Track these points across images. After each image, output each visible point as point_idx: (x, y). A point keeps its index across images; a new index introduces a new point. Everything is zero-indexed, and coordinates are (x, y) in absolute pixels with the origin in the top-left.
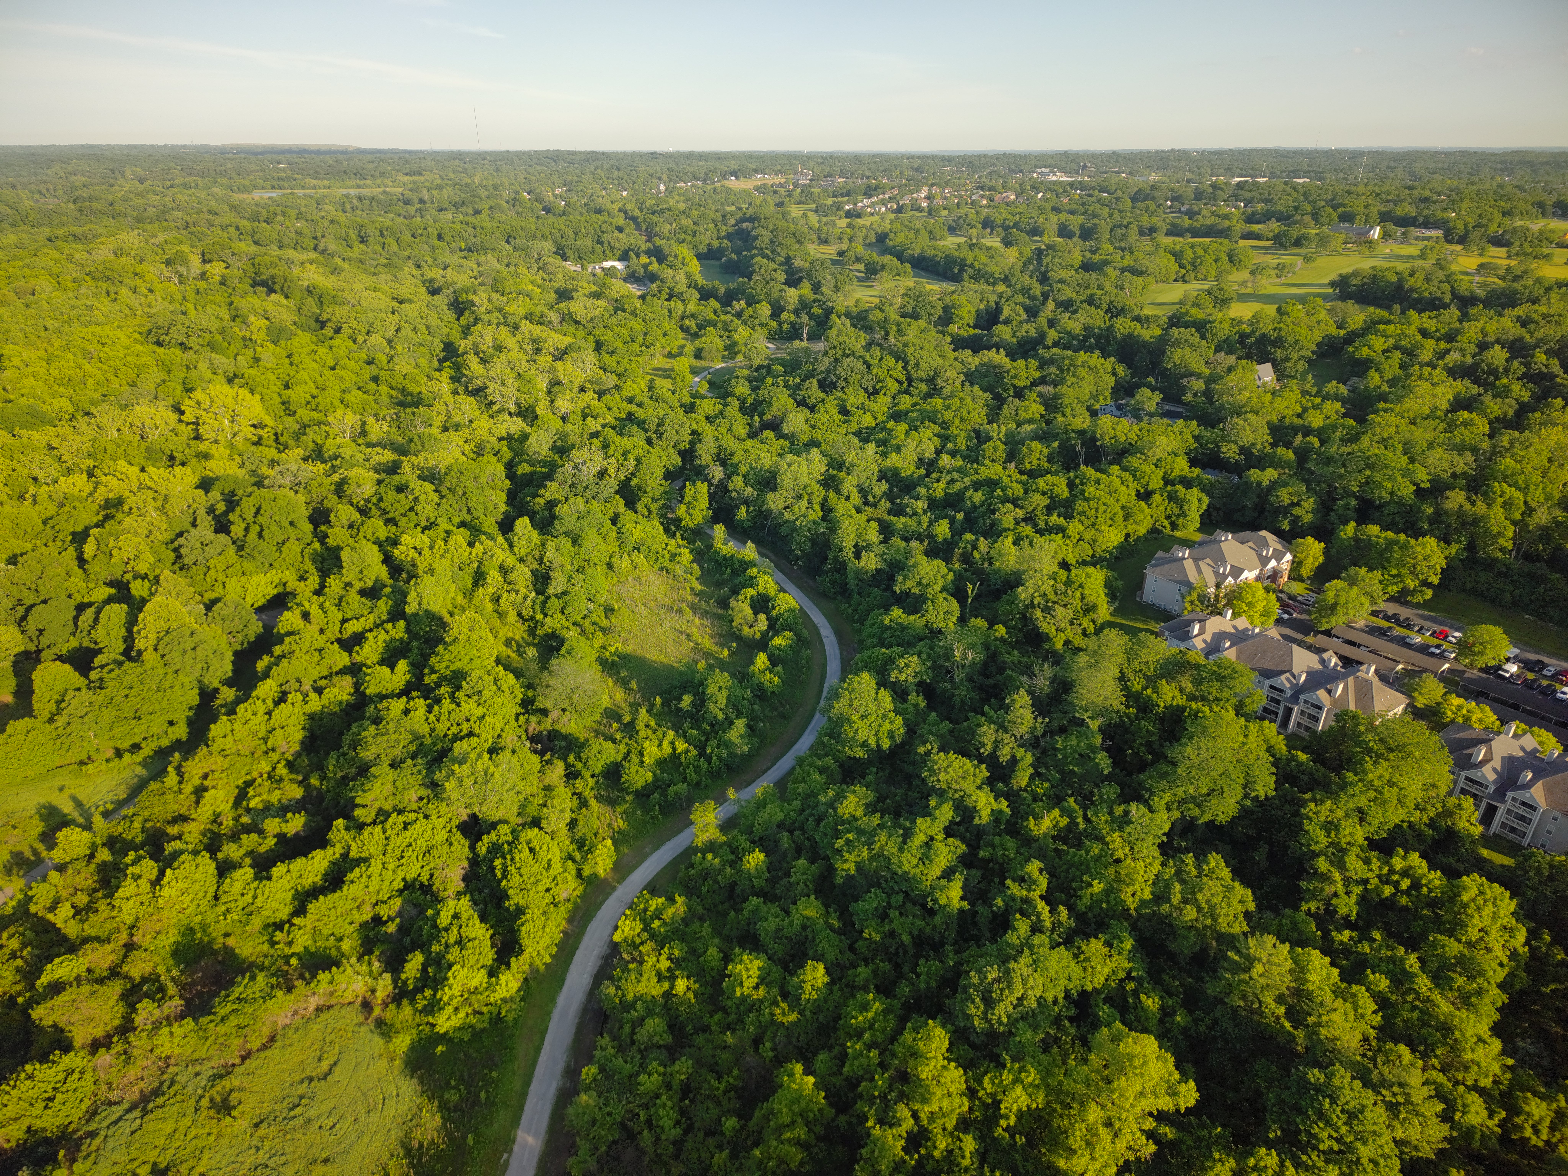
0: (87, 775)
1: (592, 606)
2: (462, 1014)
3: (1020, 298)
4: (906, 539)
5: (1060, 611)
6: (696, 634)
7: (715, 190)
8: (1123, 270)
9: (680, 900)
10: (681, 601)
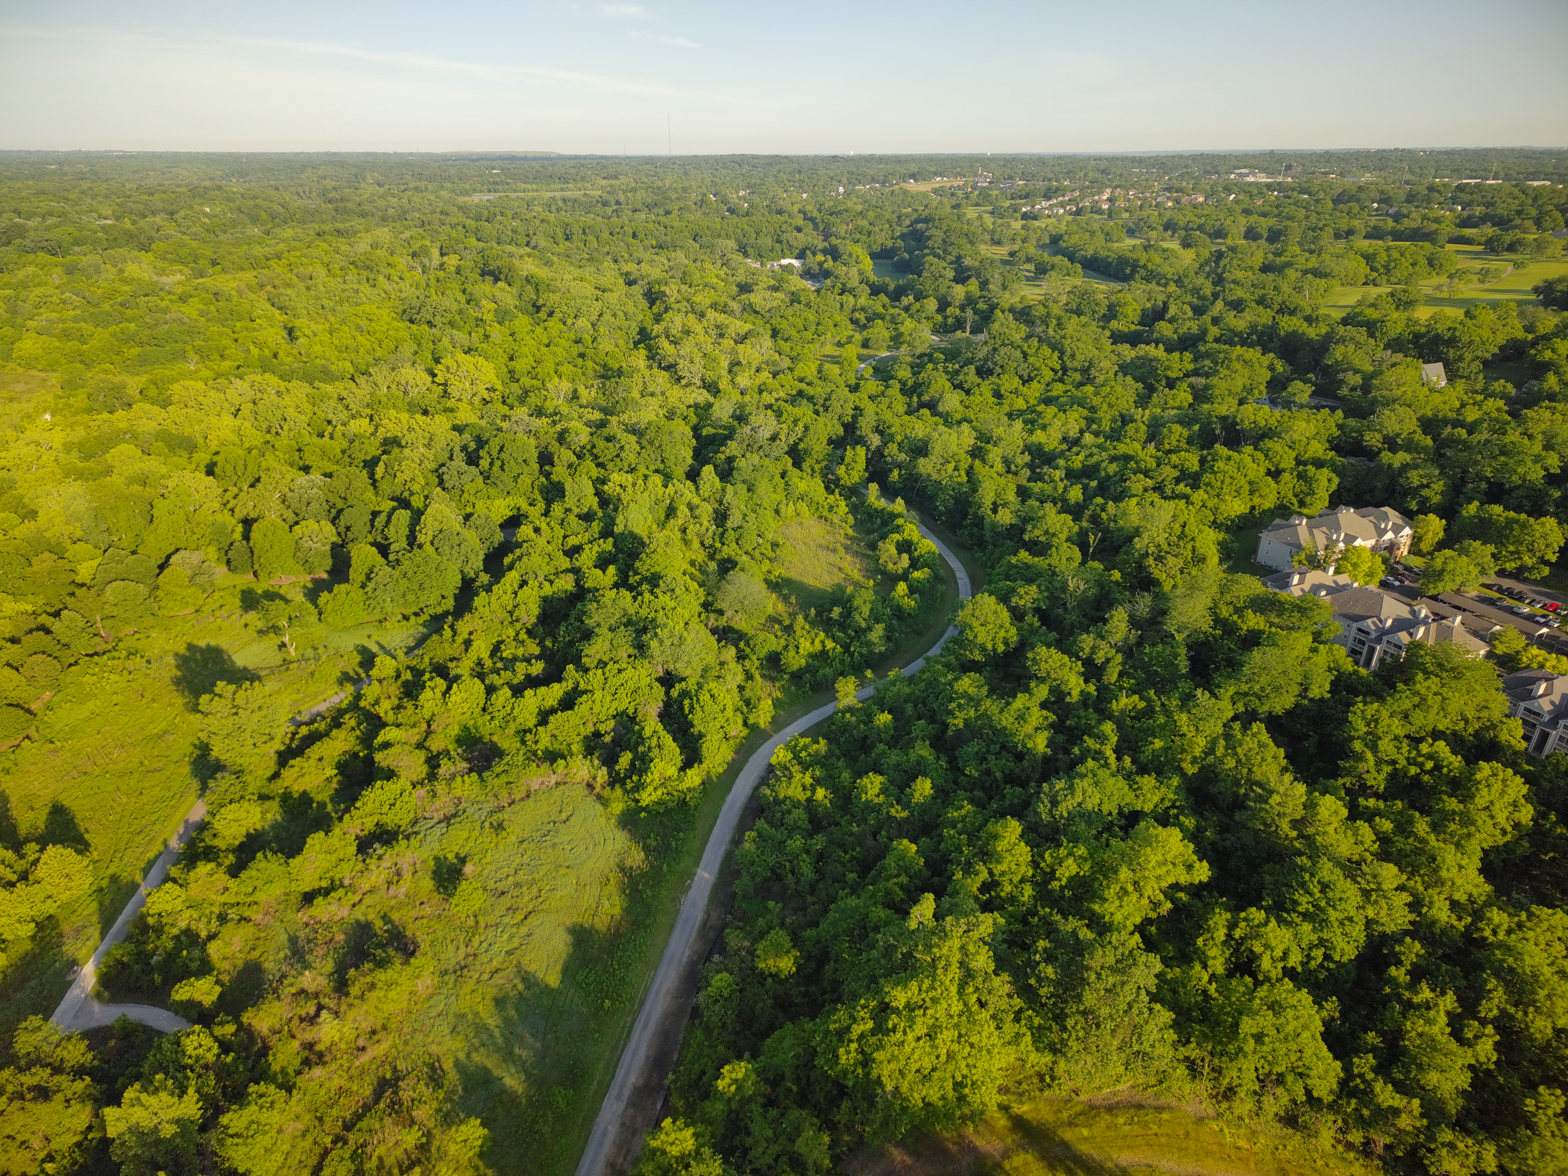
0: (385, 629)
1: (761, 541)
3: (1189, 298)
4: (1042, 502)
6: (848, 568)
8: (1305, 272)
10: (836, 543)
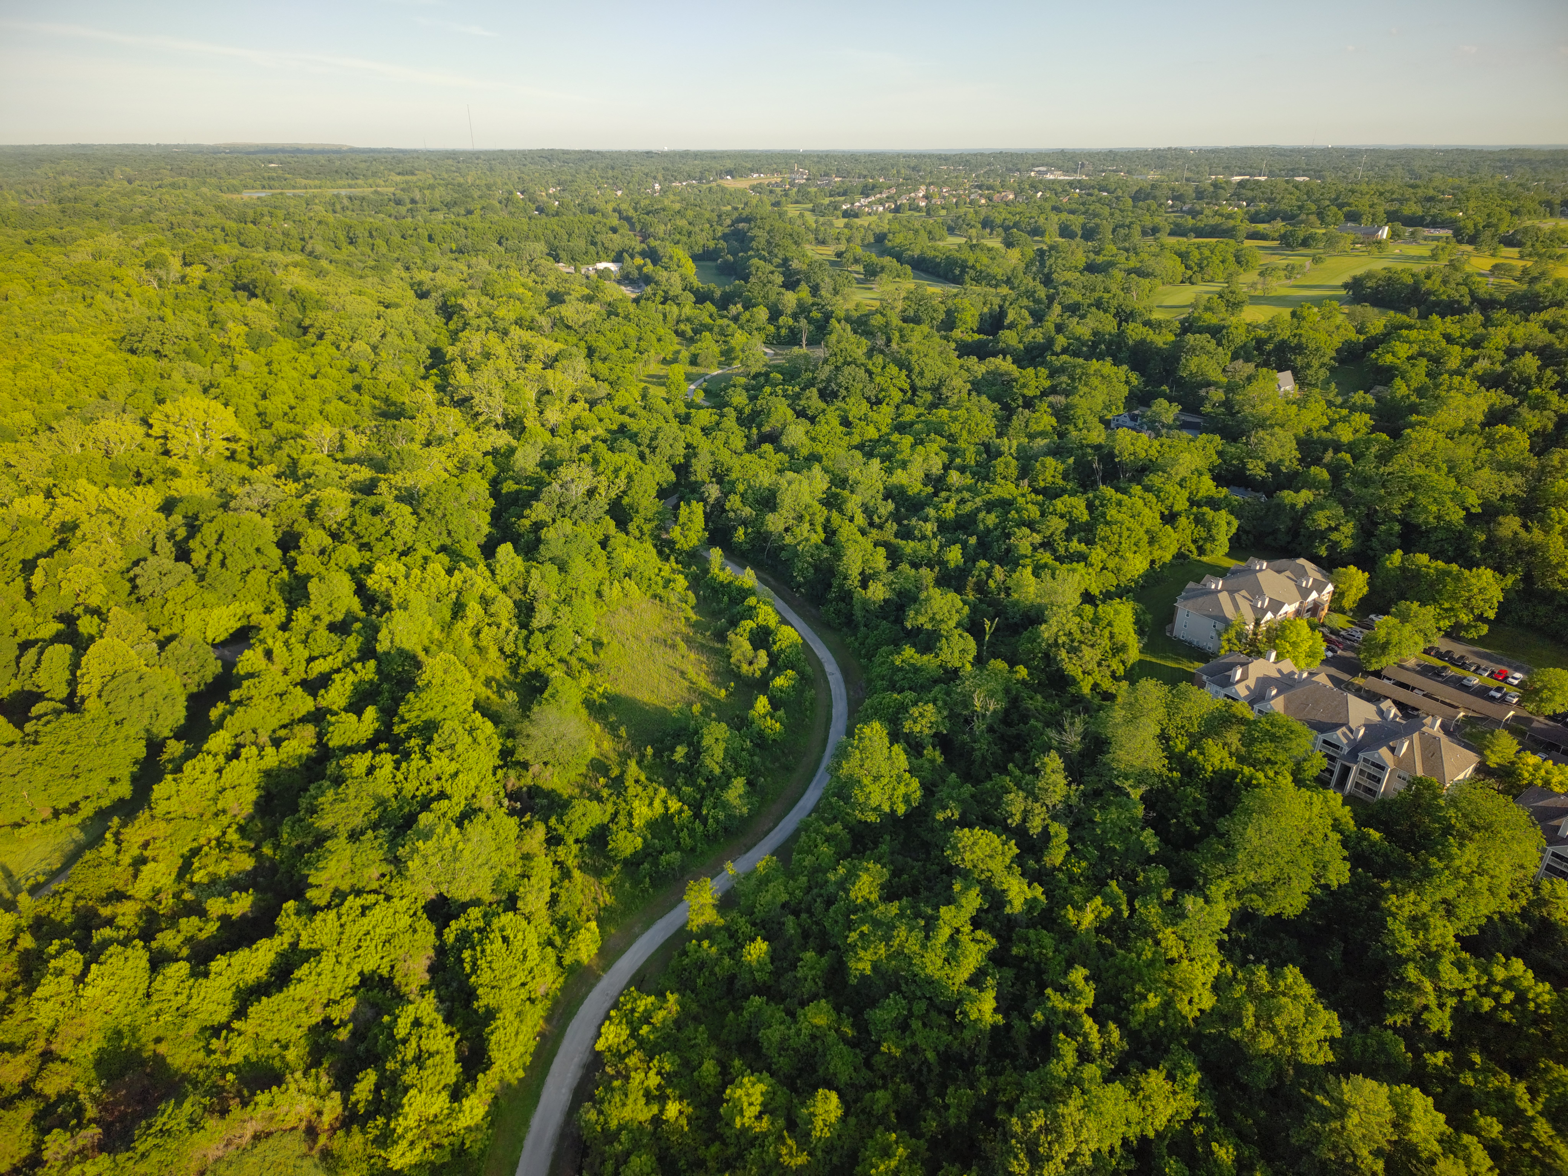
0: (19, 840)
1: (579, 640)
2: (418, 1150)
3: (1025, 302)
4: (915, 566)
5: (1087, 652)
6: (691, 672)
7: (710, 189)
8: (1129, 272)
9: (672, 998)
10: (676, 633)
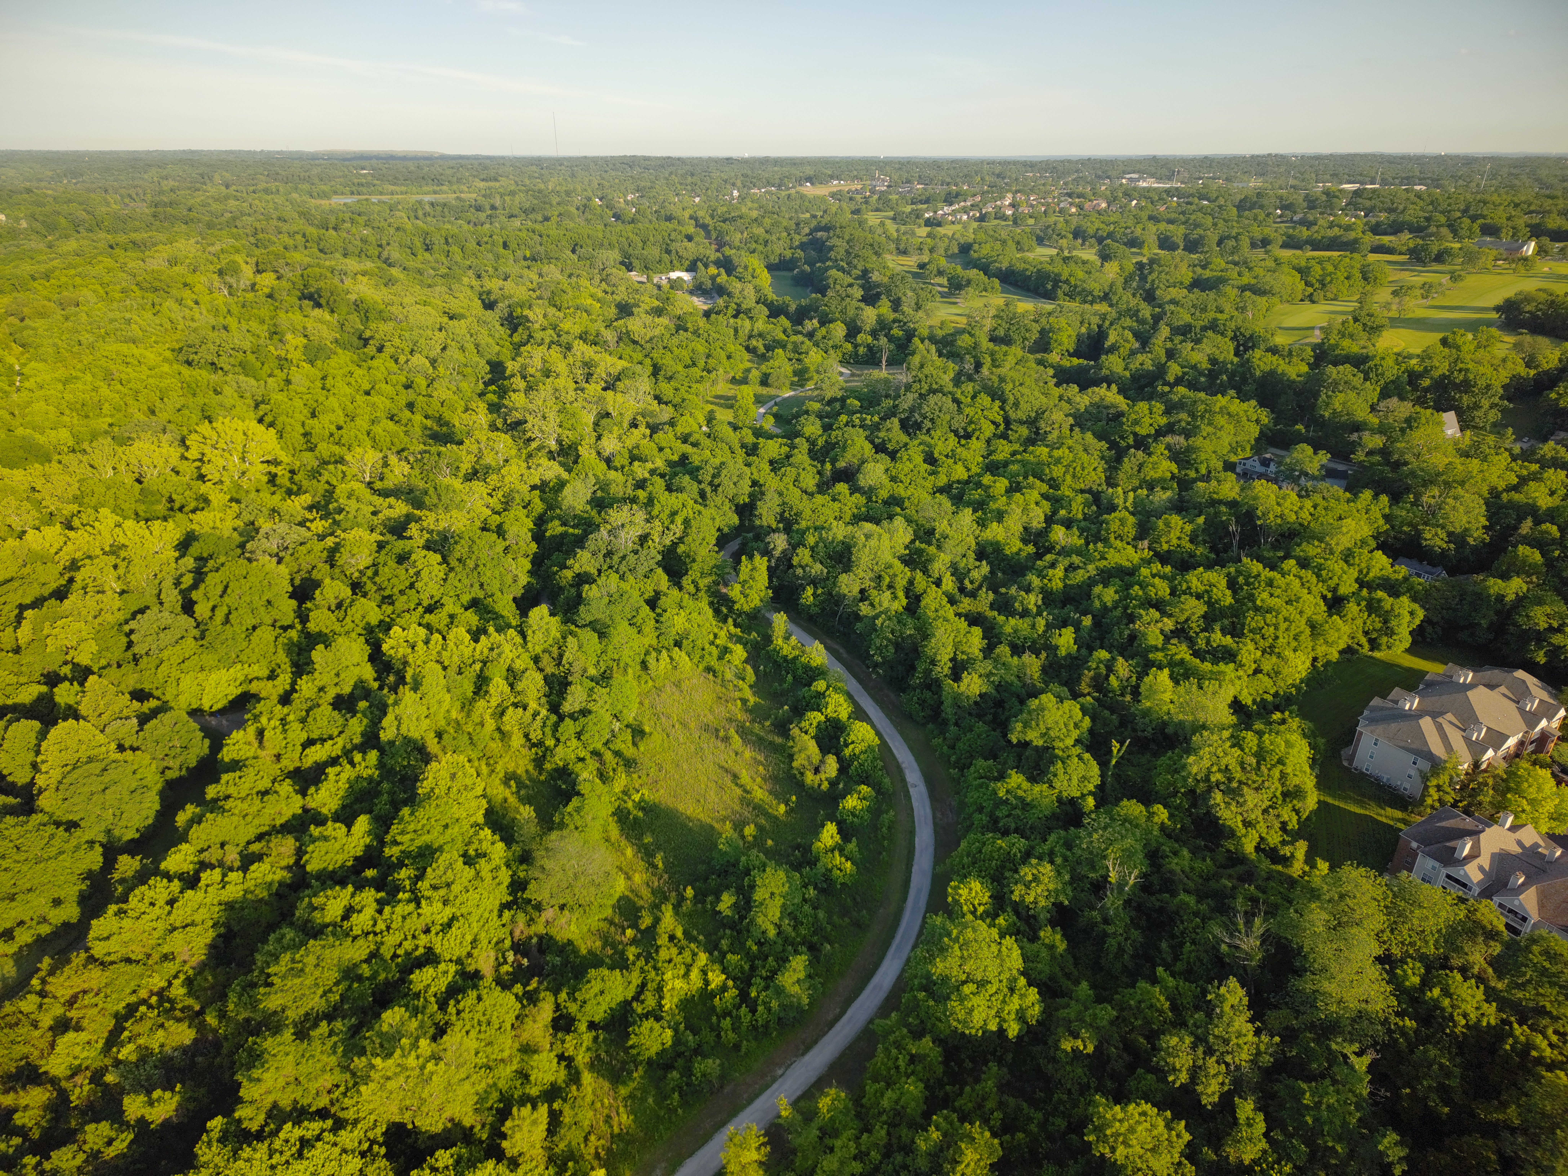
1: (617, 726)
3: (1128, 322)
5: (1251, 798)
6: (745, 778)
7: (789, 196)
8: (1243, 289)
10: (730, 720)
